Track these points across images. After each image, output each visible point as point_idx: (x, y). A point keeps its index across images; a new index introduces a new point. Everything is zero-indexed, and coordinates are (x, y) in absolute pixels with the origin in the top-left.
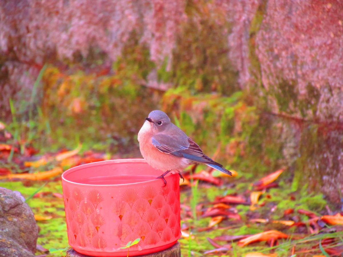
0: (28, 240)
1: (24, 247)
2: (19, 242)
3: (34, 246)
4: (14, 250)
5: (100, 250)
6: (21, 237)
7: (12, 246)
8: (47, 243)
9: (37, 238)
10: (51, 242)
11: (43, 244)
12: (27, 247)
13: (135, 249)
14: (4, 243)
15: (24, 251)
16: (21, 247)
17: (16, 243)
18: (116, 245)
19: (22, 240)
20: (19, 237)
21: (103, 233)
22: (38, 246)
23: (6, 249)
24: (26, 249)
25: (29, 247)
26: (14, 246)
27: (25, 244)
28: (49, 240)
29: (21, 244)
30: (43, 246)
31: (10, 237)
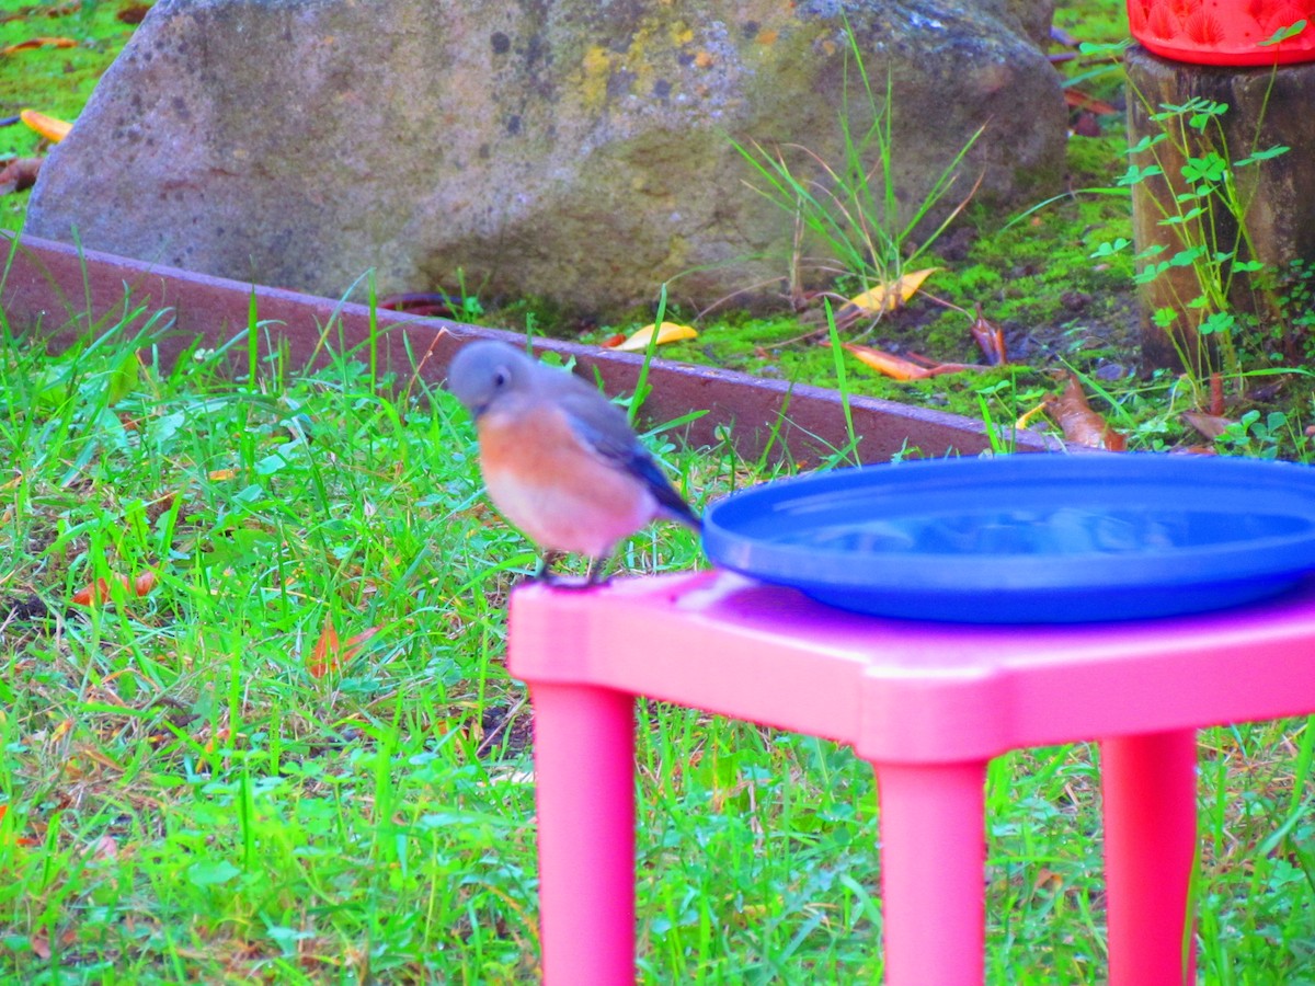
0: (1030, 18)
1: (1019, 35)
2: (1007, 21)
3: (1045, 33)
4: (994, 43)
5: (1207, 48)
6: (1014, 10)
7: (990, 31)
8: (1079, 22)
9: (1051, 13)
10: (1090, 19)
11: (1069, 24)
12: (1026, 35)
13: (1293, 46)
14: (971, 26)
15: (1021, 43)
16: (1011, 34)
17: (999, 25)
18: (1247, 35)
19: (1014, 18)
20: (1008, 11)
21: (1215, 4)
22: (1056, 28)
23: (975, 40)
24: (1025, 39)
25: (1031, 35)
26: (996, 32)
27: (1021, 29)
28: (1085, 14)
29: (1012, 28)
30: (1069, 31)
31: (986, 9)
